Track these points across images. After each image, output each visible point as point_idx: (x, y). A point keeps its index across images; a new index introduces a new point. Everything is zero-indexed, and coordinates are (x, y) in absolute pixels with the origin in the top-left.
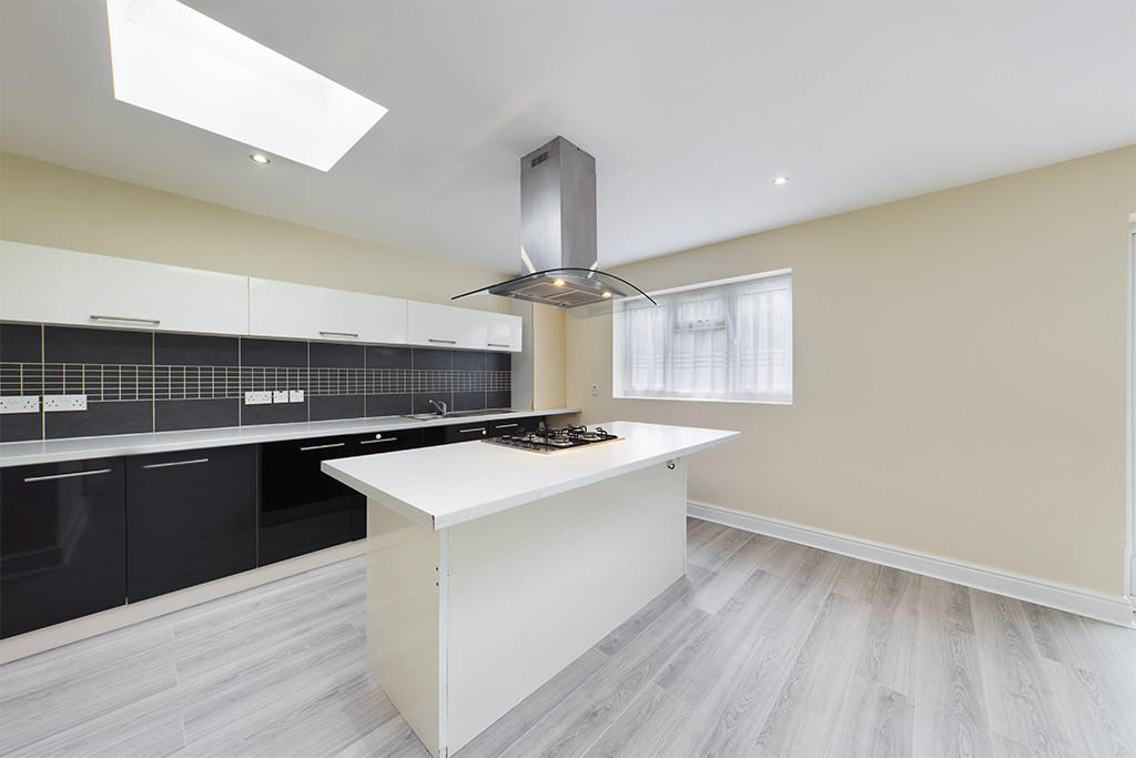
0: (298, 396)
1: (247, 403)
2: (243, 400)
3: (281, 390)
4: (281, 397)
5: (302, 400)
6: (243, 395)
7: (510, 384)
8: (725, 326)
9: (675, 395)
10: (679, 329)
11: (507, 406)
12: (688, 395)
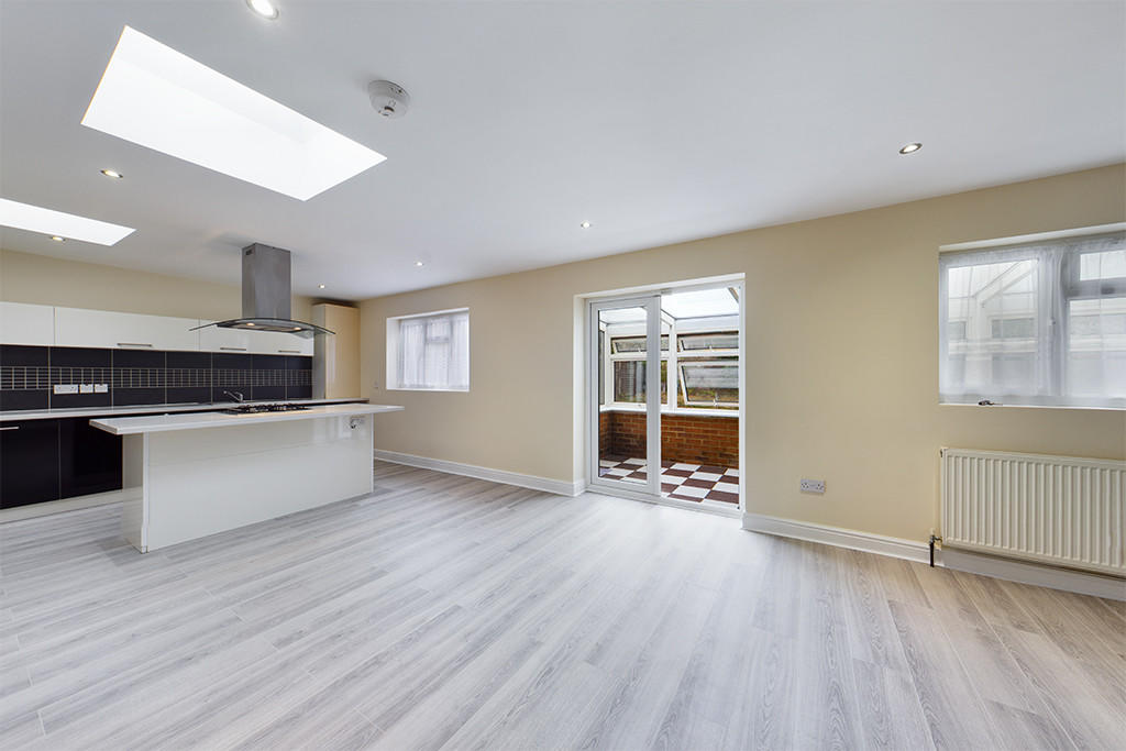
0: (103, 388)
1: (56, 392)
2: (52, 391)
3: (86, 384)
4: (86, 389)
5: (106, 391)
6: (52, 387)
7: (310, 380)
8: (448, 340)
9: (426, 387)
10: (426, 341)
11: (309, 396)
12: (432, 387)
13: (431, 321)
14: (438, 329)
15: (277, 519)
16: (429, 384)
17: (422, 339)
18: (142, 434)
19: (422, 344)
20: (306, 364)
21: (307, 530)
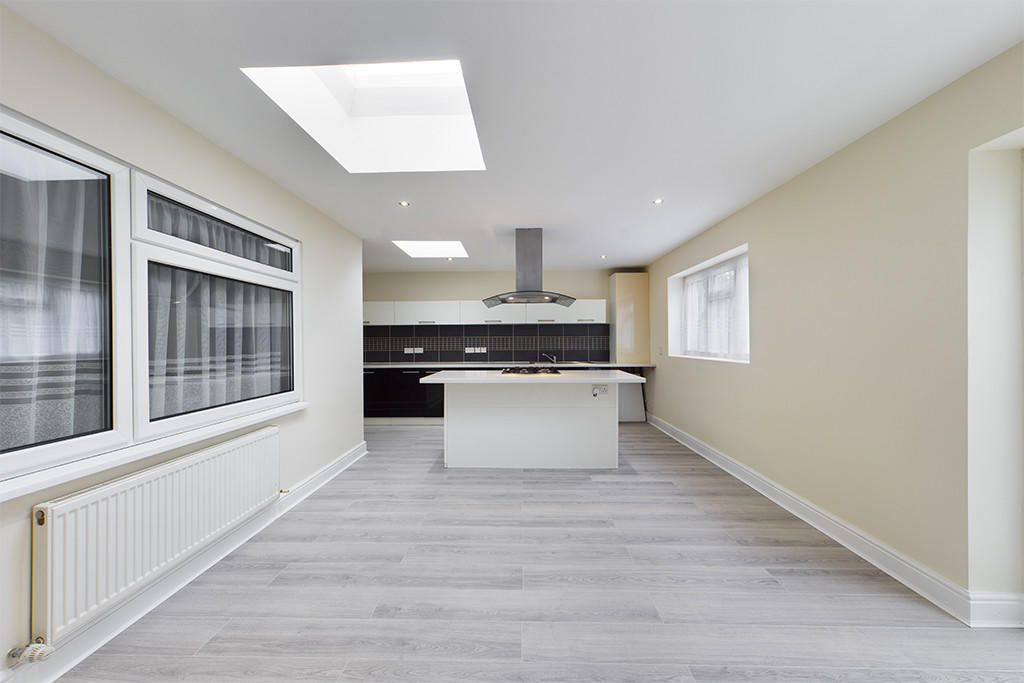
0: (484, 350)
1: (466, 352)
3: (478, 347)
4: (478, 350)
5: (486, 352)
6: (465, 349)
7: (608, 345)
8: (730, 295)
9: (709, 354)
10: (709, 299)
11: (607, 360)
12: (715, 355)
13: (713, 273)
14: (721, 281)
15: (525, 470)
16: (713, 351)
17: (703, 299)
18: (443, 385)
19: (703, 305)
20: (604, 331)
21: (531, 491)
